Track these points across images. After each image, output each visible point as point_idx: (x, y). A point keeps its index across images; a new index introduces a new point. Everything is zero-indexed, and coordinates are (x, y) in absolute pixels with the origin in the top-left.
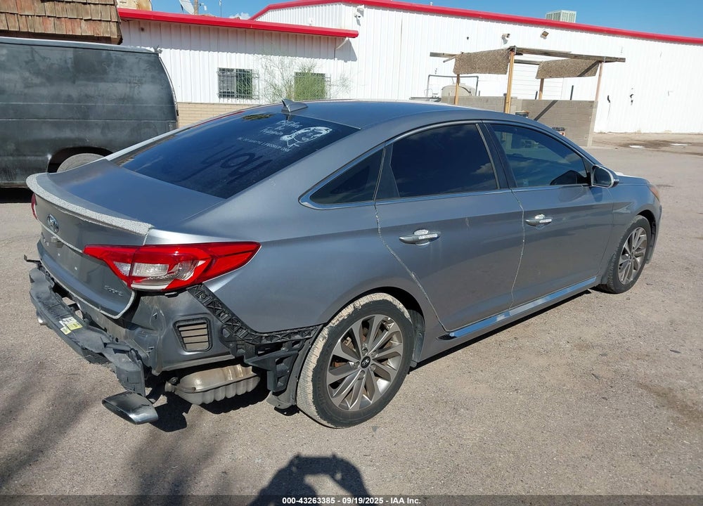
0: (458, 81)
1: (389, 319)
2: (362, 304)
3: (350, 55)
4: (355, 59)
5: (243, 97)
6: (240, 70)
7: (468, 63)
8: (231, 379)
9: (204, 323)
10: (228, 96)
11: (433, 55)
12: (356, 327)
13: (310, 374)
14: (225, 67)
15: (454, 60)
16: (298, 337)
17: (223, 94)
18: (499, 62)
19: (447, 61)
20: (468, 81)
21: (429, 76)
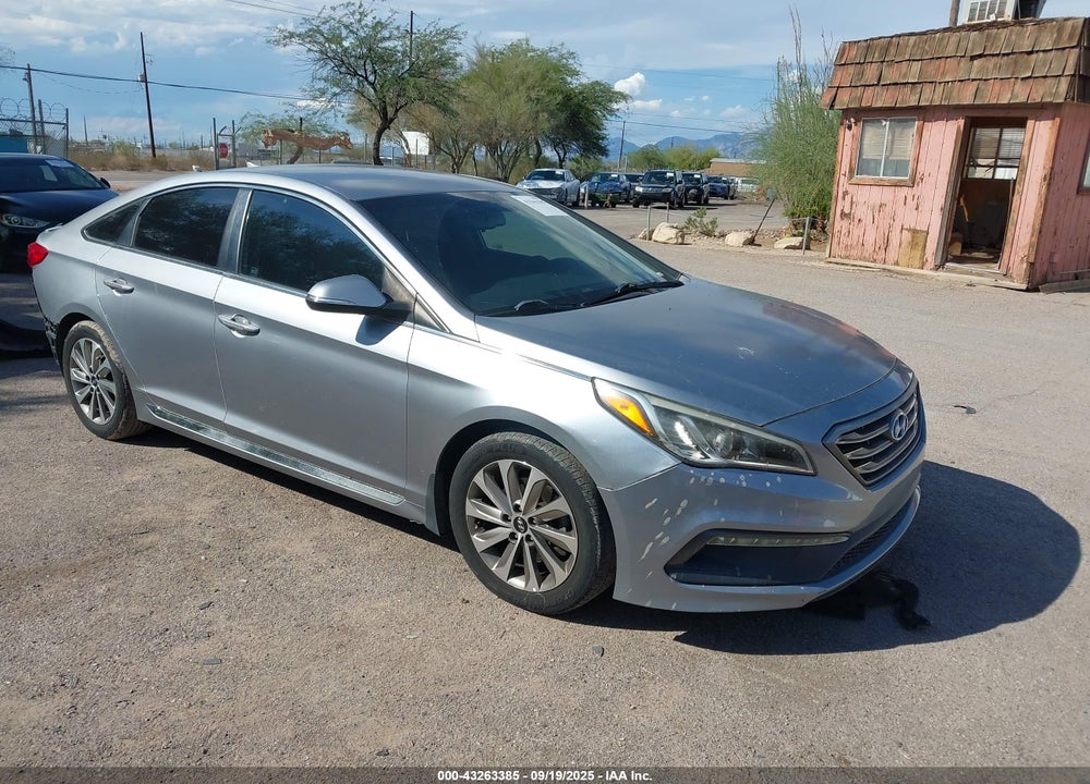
1: (103, 352)
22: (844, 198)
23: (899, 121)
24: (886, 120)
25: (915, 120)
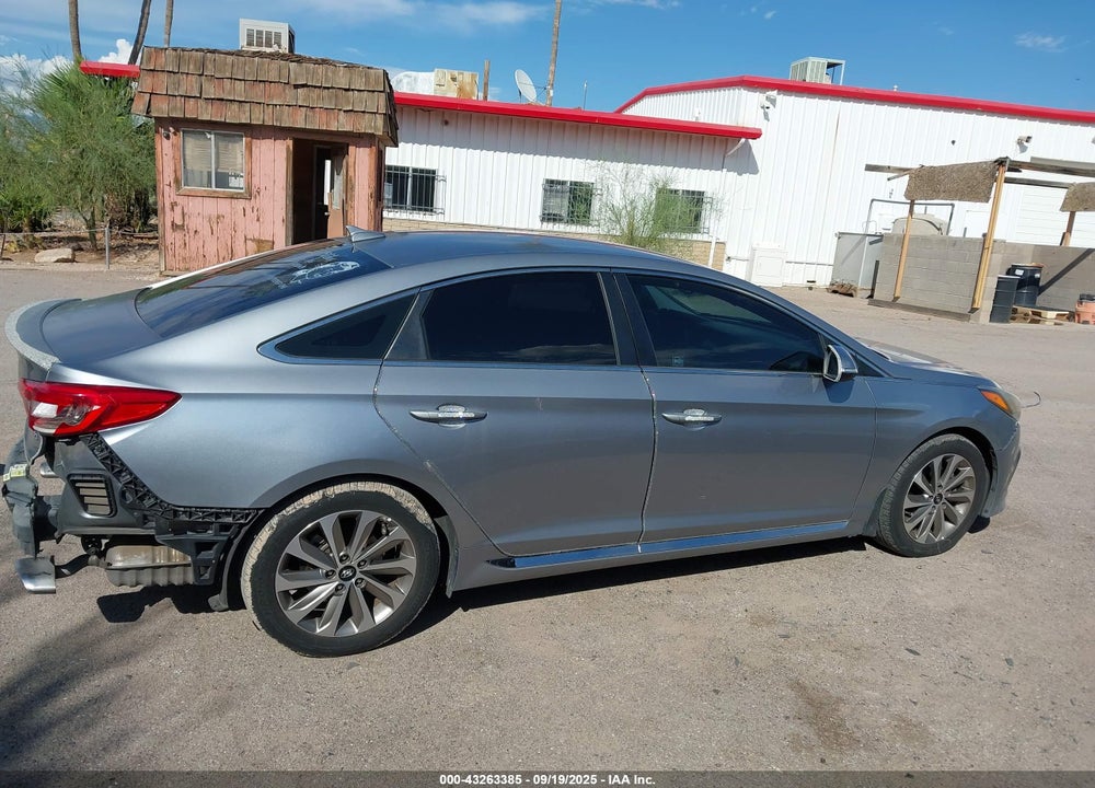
0: (911, 211)
1: (389, 520)
2: (337, 492)
3: (747, 165)
4: (754, 170)
5: (578, 223)
6: (576, 183)
7: (928, 183)
8: (161, 561)
9: (100, 482)
10: (555, 220)
11: (870, 168)
12: (328, 523)
13: (249, 571)
14: (554, 178)
15: (907, 178)
16: (229, 520)
17: (548, 217)
18: (978, 181)
19: (894, 178)
20: (938, 211)
21: (872, 201)
22: (173, 209)
23: (225, 135)
24: (210, 133)
25: (242, 136)
